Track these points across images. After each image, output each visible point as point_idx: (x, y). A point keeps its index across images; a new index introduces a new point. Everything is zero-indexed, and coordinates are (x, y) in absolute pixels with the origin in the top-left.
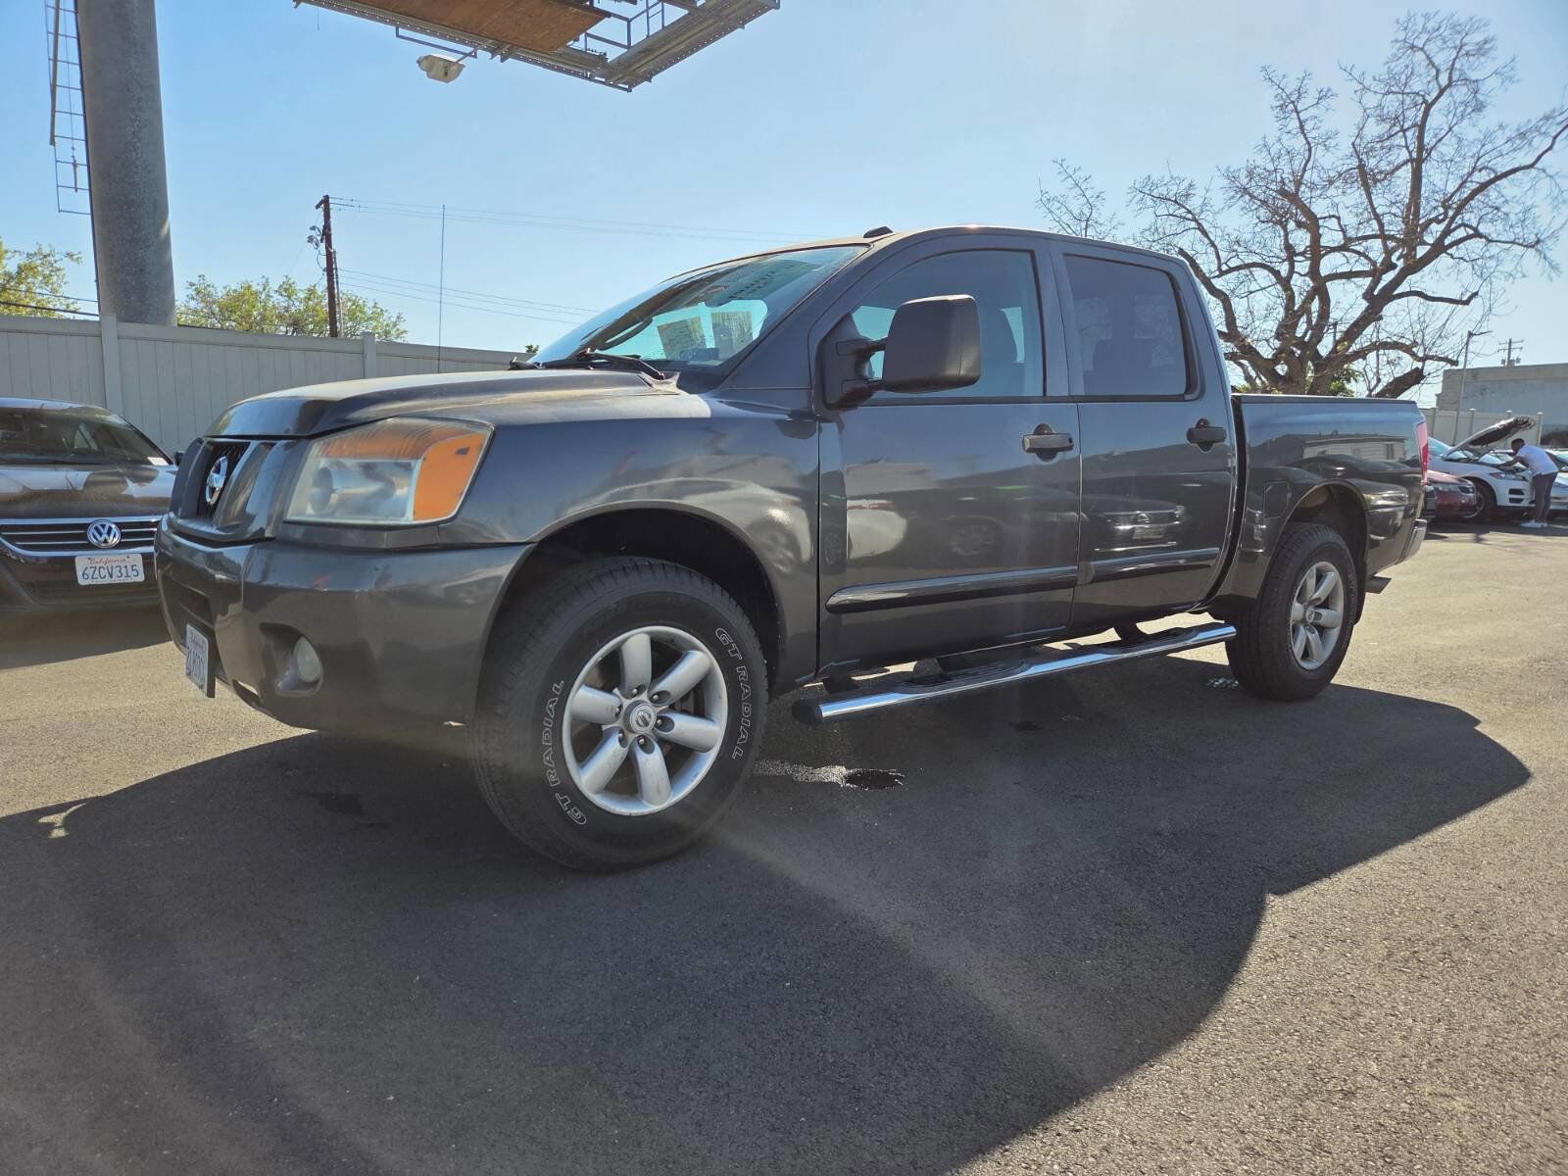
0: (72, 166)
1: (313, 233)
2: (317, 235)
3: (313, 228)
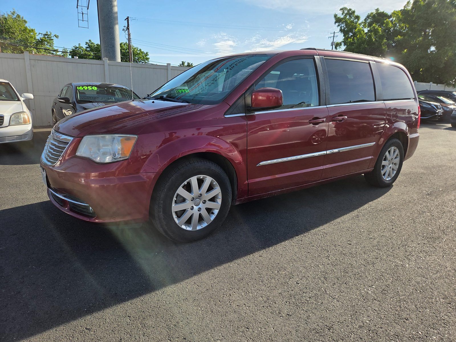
0: (82, 14)
1: (124, 28)
2: (125, 28)
3: (124, 27)
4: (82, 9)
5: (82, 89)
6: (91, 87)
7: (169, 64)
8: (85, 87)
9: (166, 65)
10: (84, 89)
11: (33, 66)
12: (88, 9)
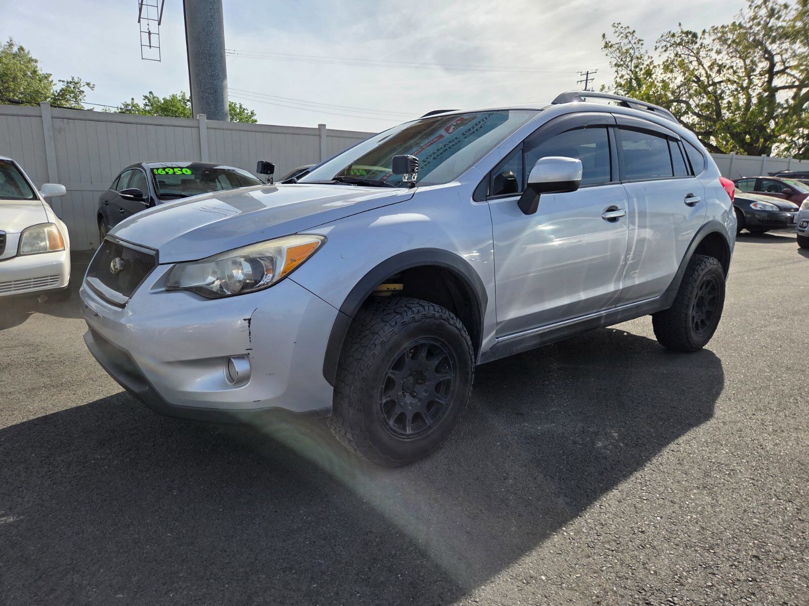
0: (148, 34)
4: (148, 25)
5: (164, 173)
6: (180, 169)
7: (322, 126)
8: (170, 169)
9: (317, 127)
10: (167, 173)
11: (60, 132)
12: (159, 24)
